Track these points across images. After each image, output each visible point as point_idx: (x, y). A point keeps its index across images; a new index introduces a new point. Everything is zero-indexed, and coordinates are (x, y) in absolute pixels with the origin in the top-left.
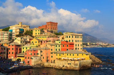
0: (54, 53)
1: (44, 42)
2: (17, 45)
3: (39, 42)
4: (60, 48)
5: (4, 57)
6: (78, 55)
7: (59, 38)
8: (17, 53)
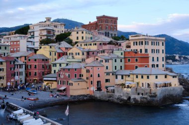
0: (111, 74)
1: (93, 53)
2: (43, 60)
3: (83, 54)
4: (123, 64)
5: (21, 81)
6: (157, 77)
7: (120, 45)
8: (43, 74)
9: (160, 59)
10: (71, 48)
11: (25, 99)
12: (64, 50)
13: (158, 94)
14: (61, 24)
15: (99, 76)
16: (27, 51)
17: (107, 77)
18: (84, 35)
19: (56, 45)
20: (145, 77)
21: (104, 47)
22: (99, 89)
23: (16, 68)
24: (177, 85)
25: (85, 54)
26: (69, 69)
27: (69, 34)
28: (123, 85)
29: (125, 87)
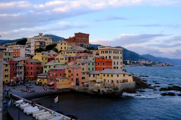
0: (86, 74)
1: (73, 59)
2: (37, 63)
3: (66, 59)
4: (94, 66)
5: (21, 78)
6: (118, 76)
7: (92, 53)
8: (38, 73)
9: (119, 63)
10: (57, 55)
11: (24, 91)
12: (52, 56)
13: (119, 87)
14: (50, 38)
15: (77, 75)
16: (26, 56)
17: (83, 76)
18: (66, 46)
19: (47, 53)
20: (110, 76)
21: (81, 55)
22: (77, 84)
23: (17, 69)
24: (131, 81)
25: (67, 59)
26: (56, 70)
27: (56, 45)
28: (95, 81)
29: (96, 83)
